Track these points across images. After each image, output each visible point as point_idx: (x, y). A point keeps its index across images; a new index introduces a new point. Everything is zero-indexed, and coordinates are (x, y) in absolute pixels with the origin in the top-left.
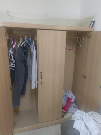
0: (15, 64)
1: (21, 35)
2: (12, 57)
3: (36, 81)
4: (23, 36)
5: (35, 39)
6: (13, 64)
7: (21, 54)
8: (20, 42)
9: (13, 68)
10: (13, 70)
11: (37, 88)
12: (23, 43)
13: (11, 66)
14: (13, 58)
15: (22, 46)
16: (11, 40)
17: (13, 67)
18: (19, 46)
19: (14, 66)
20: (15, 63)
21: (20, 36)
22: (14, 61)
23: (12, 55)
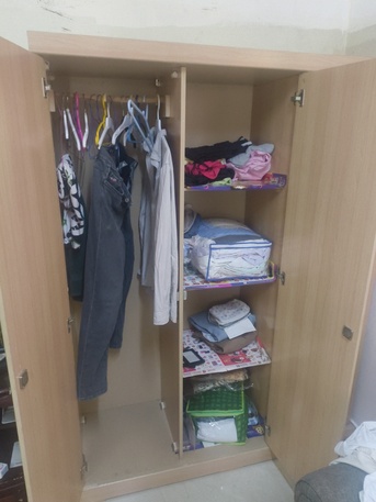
0: (82, 223)
1: (109, 97)
2: (74, 190)
3: (171, 294)
4: (117, 100)
5: (168, 115)
6: (75, 224)
7: (109, 180)
8: (102, 128)
9: (77, 239)
10: (76, 246)
11: (175, 321)
12: (119, 131)
13: (66, 229)
14: (76, 196)
15: (114, 142)
16: (67, 117)
17: (76, 233)
18: (99, 142)
19: (81, 231)
20: (86, 218)
21: (105, 100)
22: (79, 209)
23: (74, 182)
